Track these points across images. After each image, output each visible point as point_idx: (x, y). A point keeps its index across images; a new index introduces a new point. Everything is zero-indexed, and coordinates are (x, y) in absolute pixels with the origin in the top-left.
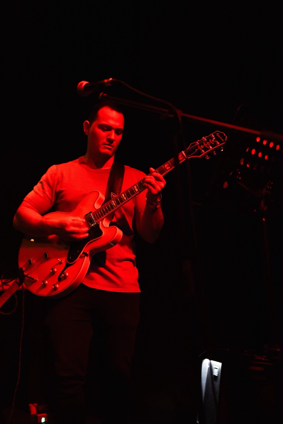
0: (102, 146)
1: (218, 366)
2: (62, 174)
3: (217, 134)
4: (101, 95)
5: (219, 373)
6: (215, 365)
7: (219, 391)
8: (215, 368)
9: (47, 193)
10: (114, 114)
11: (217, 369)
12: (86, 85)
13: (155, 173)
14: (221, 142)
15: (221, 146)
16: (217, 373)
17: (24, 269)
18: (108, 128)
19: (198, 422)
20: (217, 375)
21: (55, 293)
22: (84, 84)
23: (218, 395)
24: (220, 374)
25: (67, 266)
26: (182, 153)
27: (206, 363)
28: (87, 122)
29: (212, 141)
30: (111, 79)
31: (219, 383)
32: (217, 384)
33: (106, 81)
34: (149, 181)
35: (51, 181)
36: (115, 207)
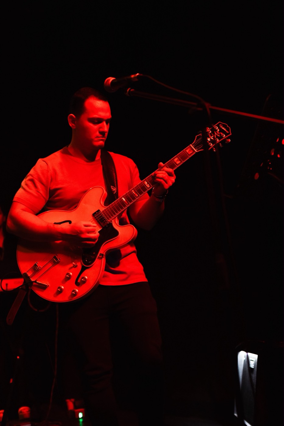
0: (96, 139)
1: (254, 358)
2: (54, 170)
3: (220, 125)
4: (128, 90)
5: (255, 364)
6: (251, 357)
7: (255, 383)
8: (251, 360)
9: (41, 192)
10: (99, 104)
11: (253, 361)
12: (113, 80)
13: (166, 169)
14: (226, 134)
15: (228, 138)
16: (253, 366)
17: (29, 275)
18: (98, 121)
19: (236, 415)
20: (253, 368)
21: (75, 298)
22: (111, 80)
23: (255, 387)
24: (256, 366)
25: (83, 269)
26: (190, 146)
27: (242, 356)
28: (72, 116)
29: (217, 133)
30: (138, 74)
31: (255, 375)
32: (254, 376)
33: (133, 76)
34: (161, 176)
35: (43, 179)
36: (127, 205)
